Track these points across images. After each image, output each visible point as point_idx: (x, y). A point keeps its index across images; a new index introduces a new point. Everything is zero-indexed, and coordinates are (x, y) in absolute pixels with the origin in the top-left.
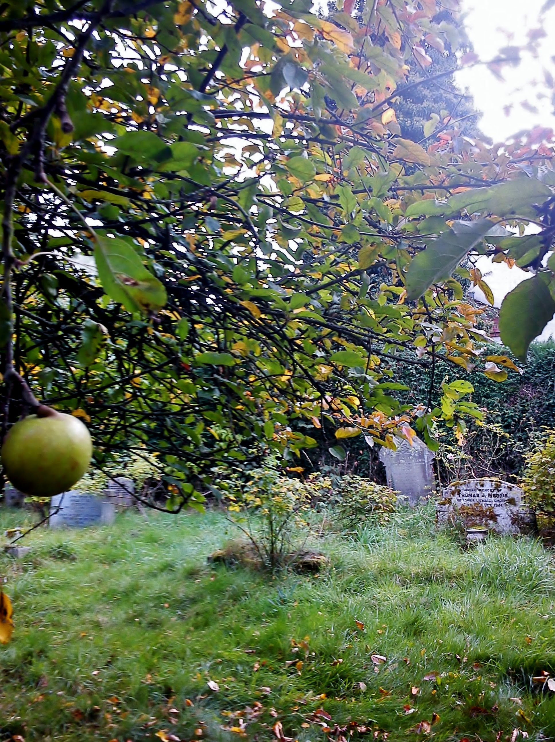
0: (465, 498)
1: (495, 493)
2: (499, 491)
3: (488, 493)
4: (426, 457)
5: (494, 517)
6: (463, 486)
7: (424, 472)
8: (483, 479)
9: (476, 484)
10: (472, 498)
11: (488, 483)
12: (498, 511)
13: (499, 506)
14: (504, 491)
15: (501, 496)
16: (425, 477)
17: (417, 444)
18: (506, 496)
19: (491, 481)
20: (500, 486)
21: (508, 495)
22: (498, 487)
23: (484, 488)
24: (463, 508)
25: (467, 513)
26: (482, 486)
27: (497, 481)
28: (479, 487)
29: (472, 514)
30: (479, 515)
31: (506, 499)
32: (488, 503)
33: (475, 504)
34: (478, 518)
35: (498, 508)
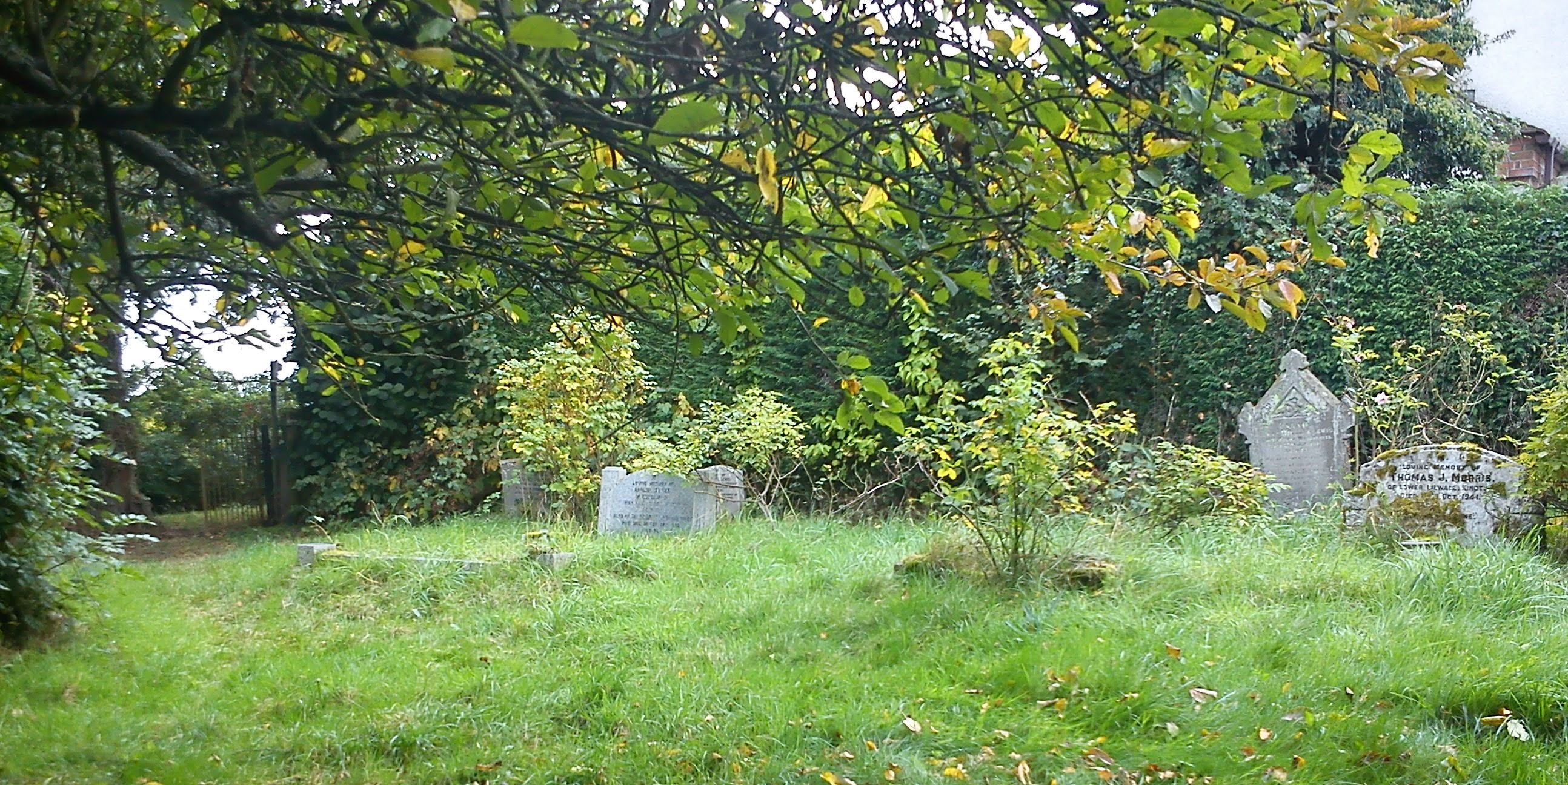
0: (1403, 483)
1: (1466, 472)
2: (1474, 468)
3: (1452, 472)
4: (1336, 425)
5: (1458, 519)
6: (1403, 459)
7: (1330, 453)
8: (1444, 445)
9: (1430, 456)
10: (1419, 483)
11: (1454, 453)
12: (1469, 507)
13: (1472, 498)
14: (1484, 468)
15: (1478, 478)
16: (1329, 464)
17: (1320, 397)
18: (1489, 479)
19: (1460, 449)
20: (1478, 459)
21: (1493, 478)
22: (1472, 462)
23: (1445, 463)
24: (1398, 502)
25: (1406, 511)
26: (1442, 458)
27: (1473, 450)
28: (1435, 461)
29: (1415, 515)
30: (1429, 516)
31: (1489, 484)
32: (1449, 492)
33: (1423, 495)
34: (1427, 522)
35: (1469, 502)
